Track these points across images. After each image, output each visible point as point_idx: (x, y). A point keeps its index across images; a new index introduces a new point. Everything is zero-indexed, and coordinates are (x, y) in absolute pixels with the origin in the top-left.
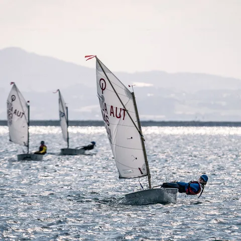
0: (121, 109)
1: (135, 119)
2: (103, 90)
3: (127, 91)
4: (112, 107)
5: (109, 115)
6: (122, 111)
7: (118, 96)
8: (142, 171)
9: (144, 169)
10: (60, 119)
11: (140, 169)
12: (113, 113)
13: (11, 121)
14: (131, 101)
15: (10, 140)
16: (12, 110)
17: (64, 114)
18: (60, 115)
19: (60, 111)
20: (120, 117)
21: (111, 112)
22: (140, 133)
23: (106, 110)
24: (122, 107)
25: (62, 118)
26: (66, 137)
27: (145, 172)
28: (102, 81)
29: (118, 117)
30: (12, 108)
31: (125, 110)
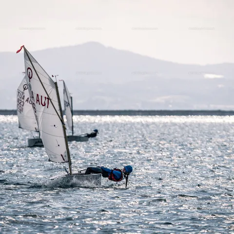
0: (45, 97)
1: (57, 108)
2: (30, 78)
3: (51, 80)
4: (38, 95)
5: (35, 102)
6: (47, 100)
7: (43, 85)
8: (64, 158)
9: (65, 156)
10: (65, 108)
11: (62, 155)
12: (39, 101)
13: (22, 109)
14: (54, 91)
15: (20, 127)
16: (23, 98)
17: (69, 103)
18: (65, 104)
19: (65, 101)
20: (45, 105)
21: (37, 100)
22: (62, 121)
23: (33, 97)
24: (47, 96)
25: (66, 107)
26: (71, 125)
27: (66, 159)
28: (29, 70)
29: (43, 105)
30: (24, 96)
31: (49, 99)
